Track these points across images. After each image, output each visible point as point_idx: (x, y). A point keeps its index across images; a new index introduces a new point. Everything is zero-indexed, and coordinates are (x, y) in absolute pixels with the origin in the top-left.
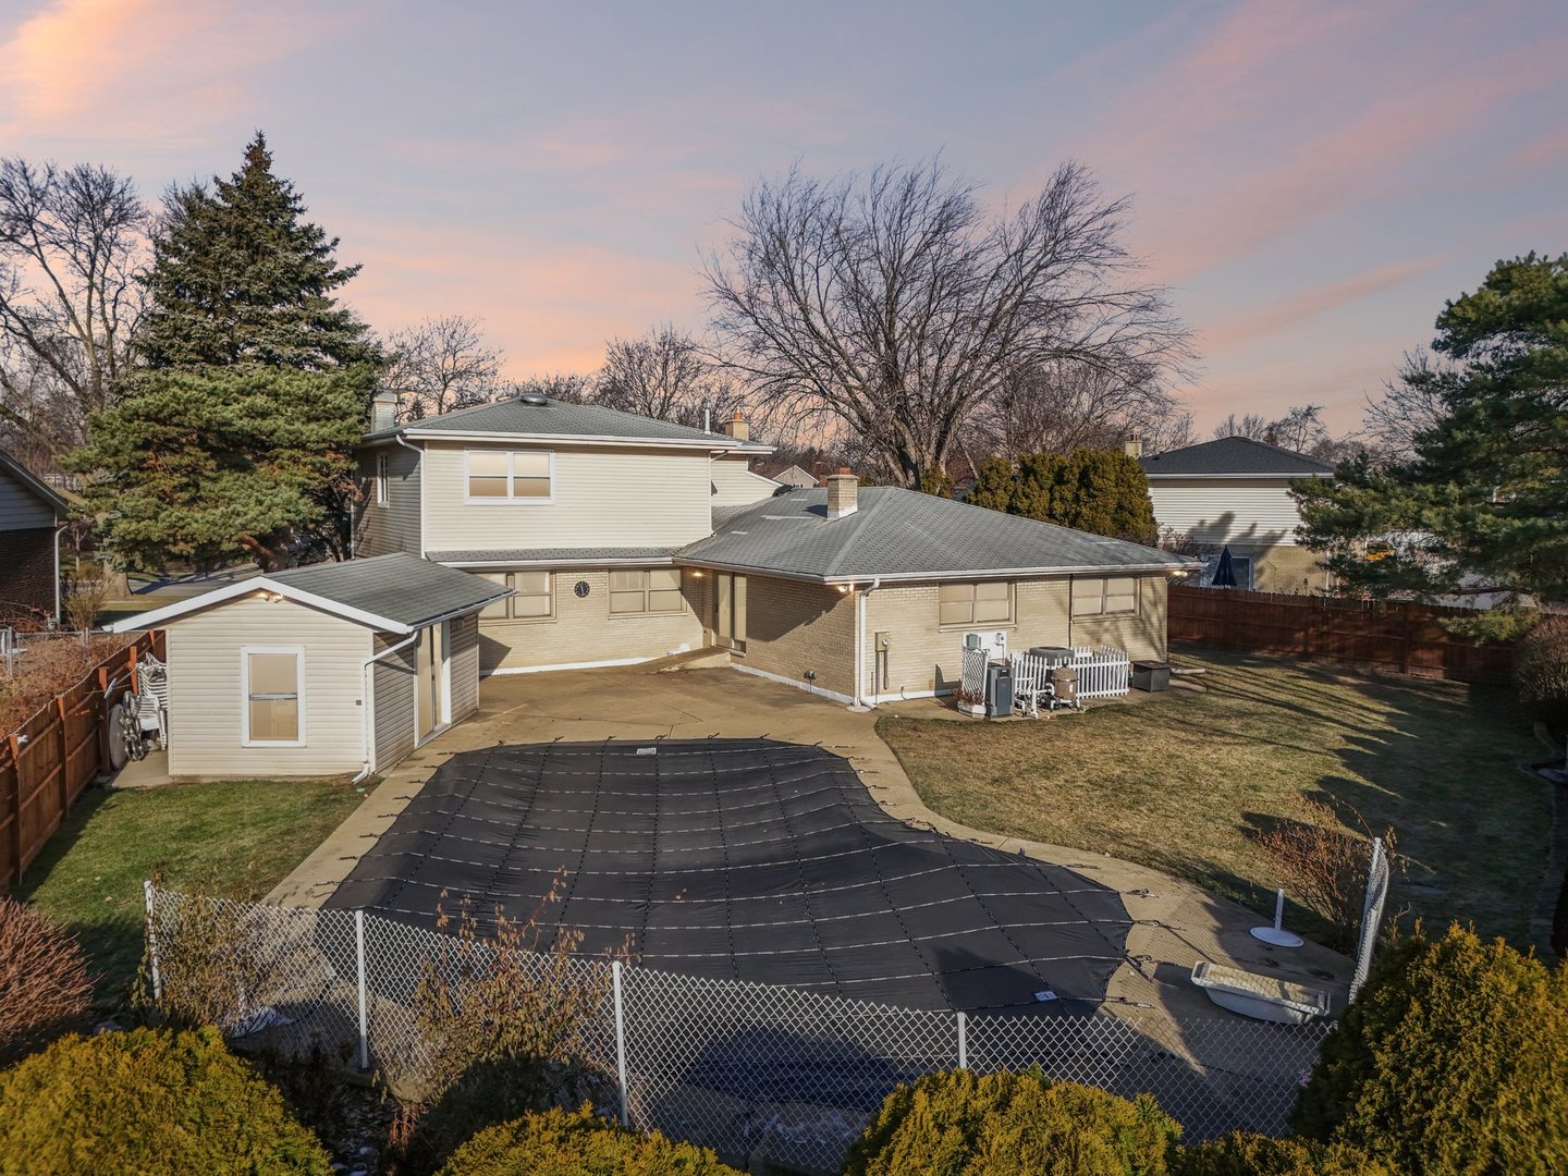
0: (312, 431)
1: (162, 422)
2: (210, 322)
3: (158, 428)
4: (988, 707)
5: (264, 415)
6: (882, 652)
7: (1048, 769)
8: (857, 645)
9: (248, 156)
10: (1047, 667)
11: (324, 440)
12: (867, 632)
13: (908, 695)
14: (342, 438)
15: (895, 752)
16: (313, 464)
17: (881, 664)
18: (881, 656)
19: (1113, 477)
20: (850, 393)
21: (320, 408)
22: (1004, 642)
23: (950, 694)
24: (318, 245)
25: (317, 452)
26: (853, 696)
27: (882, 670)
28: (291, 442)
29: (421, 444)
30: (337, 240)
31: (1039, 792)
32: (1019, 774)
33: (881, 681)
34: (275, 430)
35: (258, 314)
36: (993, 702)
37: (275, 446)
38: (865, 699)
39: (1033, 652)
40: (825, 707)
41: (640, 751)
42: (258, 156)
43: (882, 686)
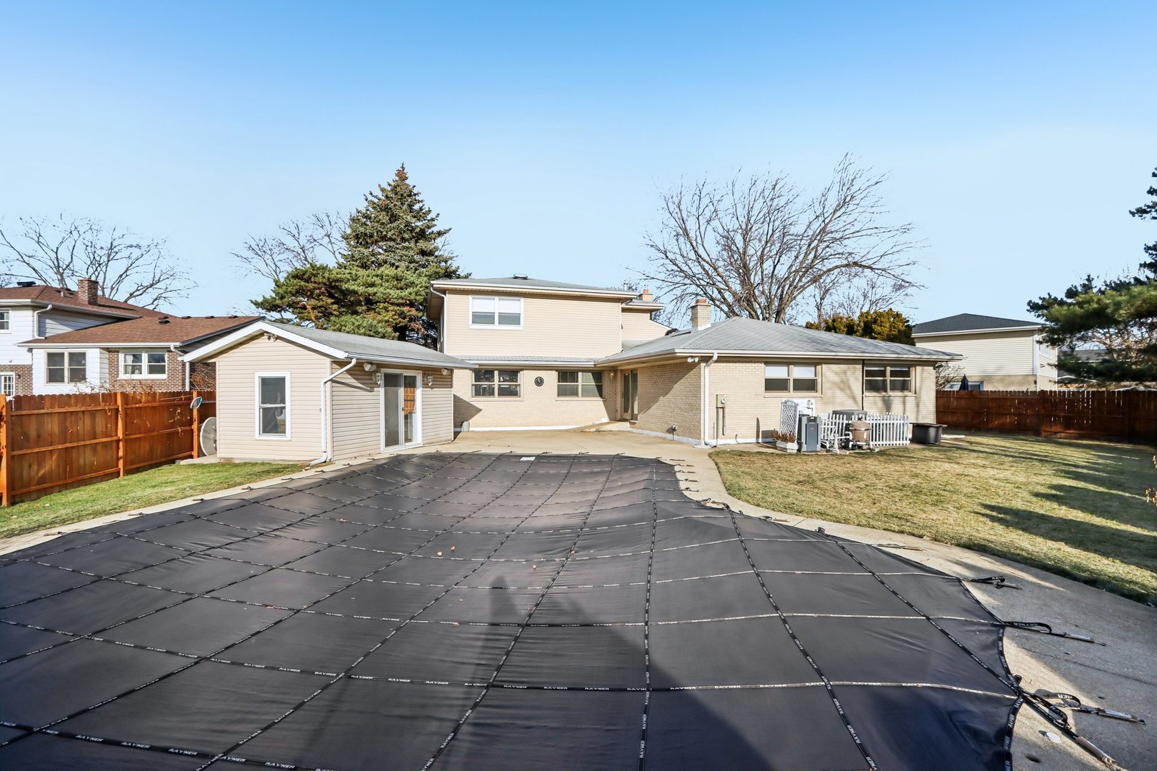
0: (394, 293)
1: (308, 281)
2: (366, 252)
3: (303, 283)
4: (800, 444)
5: (373, 285)
6: (721, 409)
7: (849, 478)
8: (702, 403)
9: (396, 175)
10: (845, 422)
11: (402, 299)
12: (710, 395)
13: (740, 441)
14: (412, 297)
15: (716, 464)
16: (396, 311)
17: (721, 417)
18: (721, 411)
19: (888, 325)
20: (720, 292)
21: (403, 283)
22: (813, 406)
23: (771, 438)
24: (429, 218)
25: (398, 305)
26: (699, 439)
27: (721, 422)
28: (385, 299)
29: (444, 291)
30: (438, 214)
31: (840, 491)
32: (823, 479)
33: (720, 429)
34: (376, 293)
35: (390, 247)
36: (803, 440)
37: (376, 303)
38: (707, 440)
39: (835, 413)
40: (679, 446)
41: (523, 459)
42: (402, 175)
43: (720, 433)
